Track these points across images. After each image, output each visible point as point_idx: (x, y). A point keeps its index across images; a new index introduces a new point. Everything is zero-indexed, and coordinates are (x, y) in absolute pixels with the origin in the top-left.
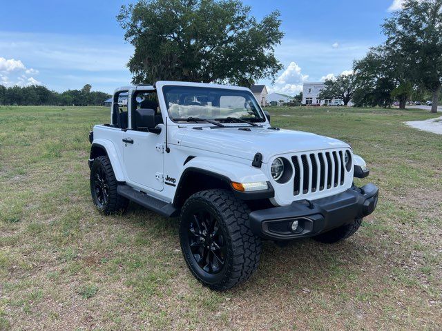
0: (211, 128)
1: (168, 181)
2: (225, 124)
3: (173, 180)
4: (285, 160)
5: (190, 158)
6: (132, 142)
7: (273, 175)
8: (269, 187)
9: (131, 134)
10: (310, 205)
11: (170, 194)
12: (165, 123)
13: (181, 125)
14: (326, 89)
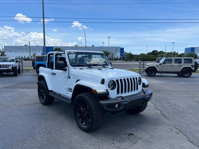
0: (87, 68)
1: (69, 90)
2: (92, 67)
3: (71, 89)
4: (114, 81)
5: (78, 81)
6: (55, 74)
7: (109, 87)
8: (107, 92)
9: (55, 71)
10: (123, 98)
11: (70, 95)
12: (68, 67)
13: (75, 67)
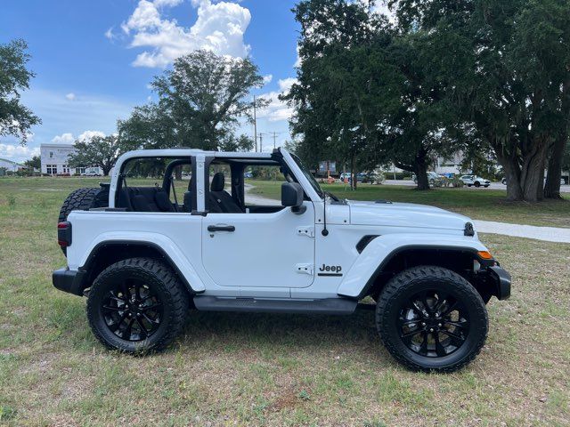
1: (324, 272)
3: (337, 268)
5: (367, 238)
6: (232, 229)
14: (77, 154)
